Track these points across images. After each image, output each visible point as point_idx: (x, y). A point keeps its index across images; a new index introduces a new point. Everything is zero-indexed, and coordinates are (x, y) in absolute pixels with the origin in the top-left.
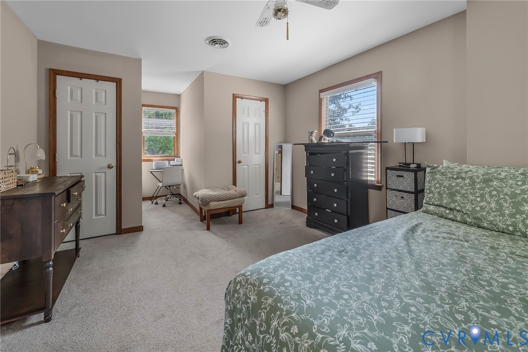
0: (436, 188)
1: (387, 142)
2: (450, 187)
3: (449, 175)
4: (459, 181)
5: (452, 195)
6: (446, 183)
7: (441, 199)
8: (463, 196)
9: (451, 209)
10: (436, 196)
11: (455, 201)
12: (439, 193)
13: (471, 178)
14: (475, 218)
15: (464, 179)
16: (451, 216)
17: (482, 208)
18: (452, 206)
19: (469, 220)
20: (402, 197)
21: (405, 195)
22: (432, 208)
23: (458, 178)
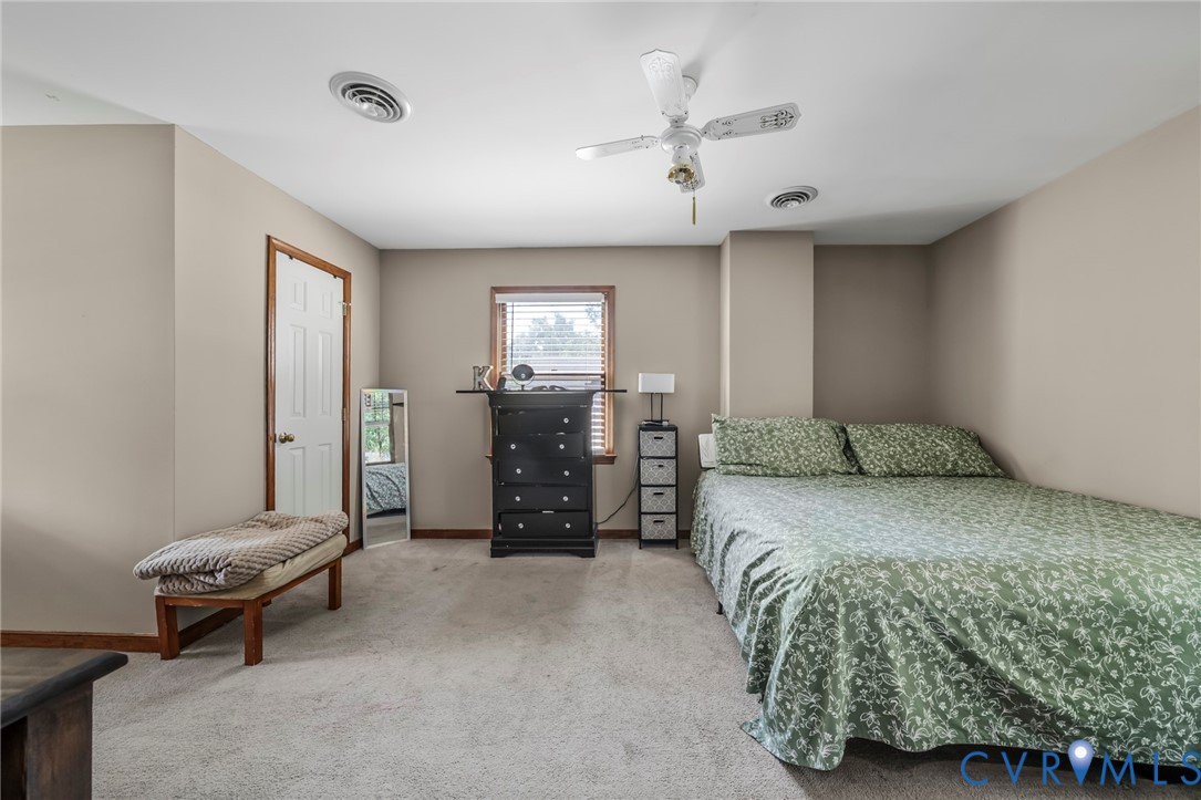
0: (731, 445)
1: (625, 391)
2: (744, 442)
3: (741, 429)
4: (749, 434)
5: (748, 450)
6: (739, 438)
7: (739, 456)
8: (758, 449)
9: (750, 465)
10: (734, 453)
11: (752, 456)
12: (735, 449)
13: (758, 430)
14: (773, 469)
15: (753, 432)
16: (753, 472)
17: (775, 458)
18: (752, 461)
19: (769, 472)
20: (660, 466)
21: (665, 462)
22: (732, 468)
23: (748, 431)
